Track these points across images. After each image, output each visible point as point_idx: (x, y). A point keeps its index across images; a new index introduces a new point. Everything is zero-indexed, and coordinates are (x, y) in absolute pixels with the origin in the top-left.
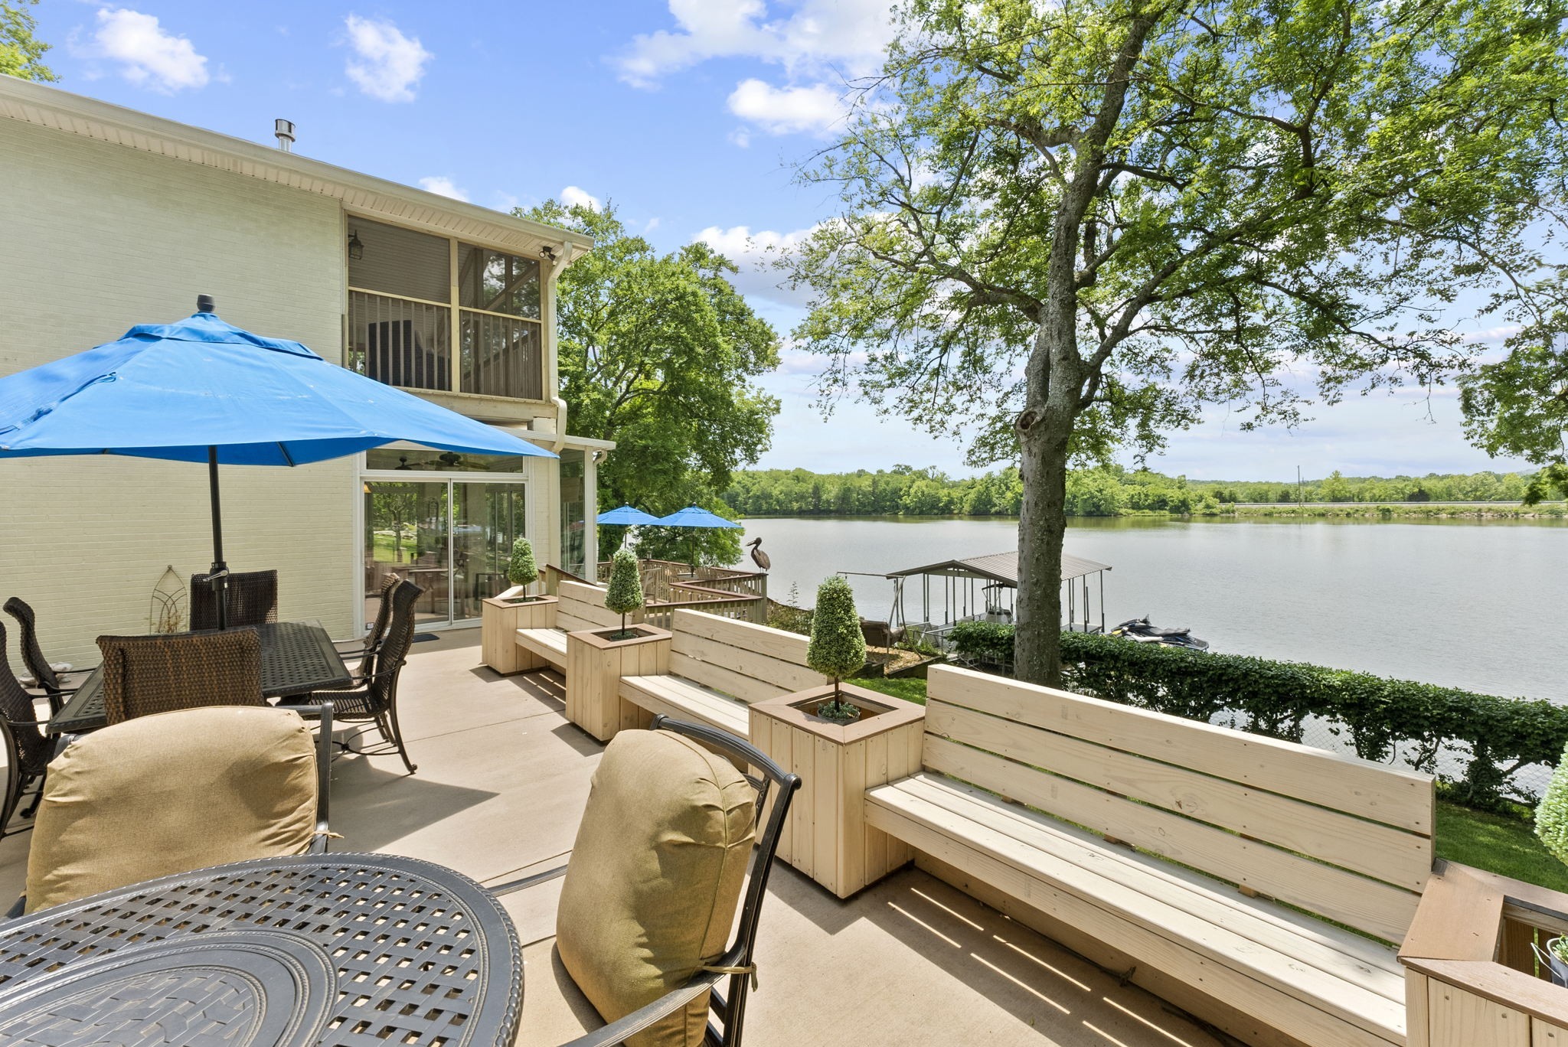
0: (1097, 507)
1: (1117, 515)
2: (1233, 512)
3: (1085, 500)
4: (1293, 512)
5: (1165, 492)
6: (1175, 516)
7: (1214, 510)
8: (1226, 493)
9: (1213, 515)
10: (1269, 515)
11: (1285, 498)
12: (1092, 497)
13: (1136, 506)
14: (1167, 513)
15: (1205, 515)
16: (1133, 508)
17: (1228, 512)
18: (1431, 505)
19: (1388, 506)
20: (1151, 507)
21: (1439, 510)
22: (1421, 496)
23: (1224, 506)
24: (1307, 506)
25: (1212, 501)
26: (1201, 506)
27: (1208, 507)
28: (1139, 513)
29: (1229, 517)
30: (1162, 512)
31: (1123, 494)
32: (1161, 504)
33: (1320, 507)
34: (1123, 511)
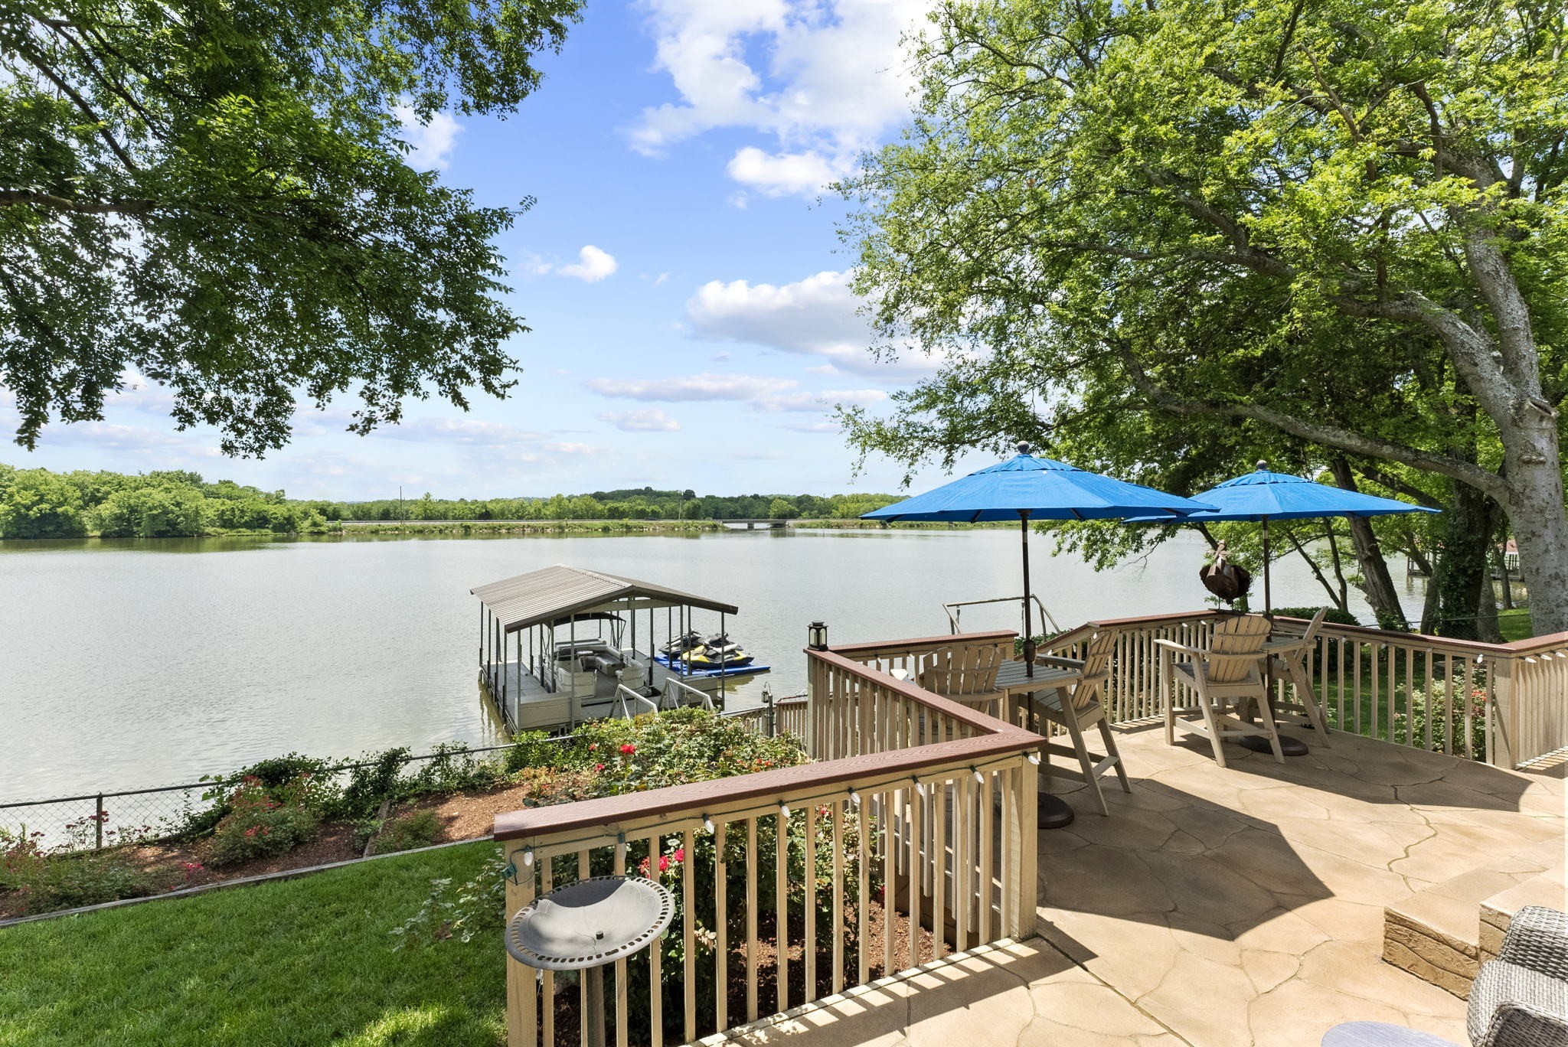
0: (173, 524)
1: (202, 535)
2: (341, 530)
3: (154, 518)
4: (397, 529)
5: (266, 507)
6: (280, 535)
7: (322, 529)
8: (330, 510)
9: (321, 533)
10: (375, 532)
11: (385, 516)
12: (166, 512)
13: (227, 523)
14: (269, 531)
15: (312, 533)
16: (223, 526)
17: (335, 529)
18: (495, 523)
19: (469, 523)
20: (248, 525)
21: (501, 527)
22: (486, 515)
23: (331, 524)
24: (408, 524)
25: (319, 518)
26: (307, 523)
27: (315, 524)
28: (233, 533)
29: (336, 536)
30: (264, 531)
31: (210, 509)
32: (260, 521)
33: (419, 524)
34: (209, 530)
